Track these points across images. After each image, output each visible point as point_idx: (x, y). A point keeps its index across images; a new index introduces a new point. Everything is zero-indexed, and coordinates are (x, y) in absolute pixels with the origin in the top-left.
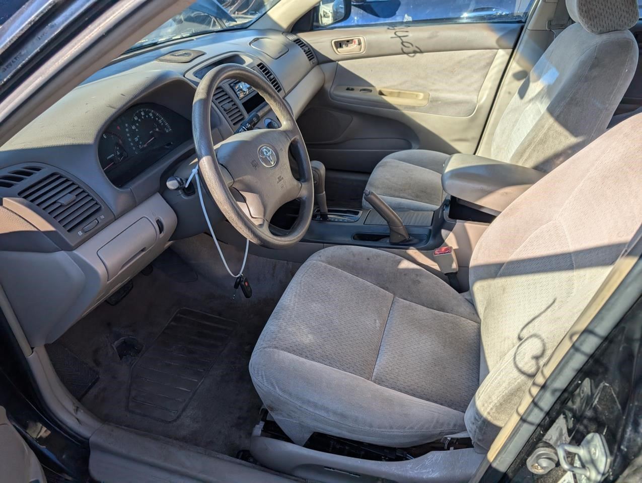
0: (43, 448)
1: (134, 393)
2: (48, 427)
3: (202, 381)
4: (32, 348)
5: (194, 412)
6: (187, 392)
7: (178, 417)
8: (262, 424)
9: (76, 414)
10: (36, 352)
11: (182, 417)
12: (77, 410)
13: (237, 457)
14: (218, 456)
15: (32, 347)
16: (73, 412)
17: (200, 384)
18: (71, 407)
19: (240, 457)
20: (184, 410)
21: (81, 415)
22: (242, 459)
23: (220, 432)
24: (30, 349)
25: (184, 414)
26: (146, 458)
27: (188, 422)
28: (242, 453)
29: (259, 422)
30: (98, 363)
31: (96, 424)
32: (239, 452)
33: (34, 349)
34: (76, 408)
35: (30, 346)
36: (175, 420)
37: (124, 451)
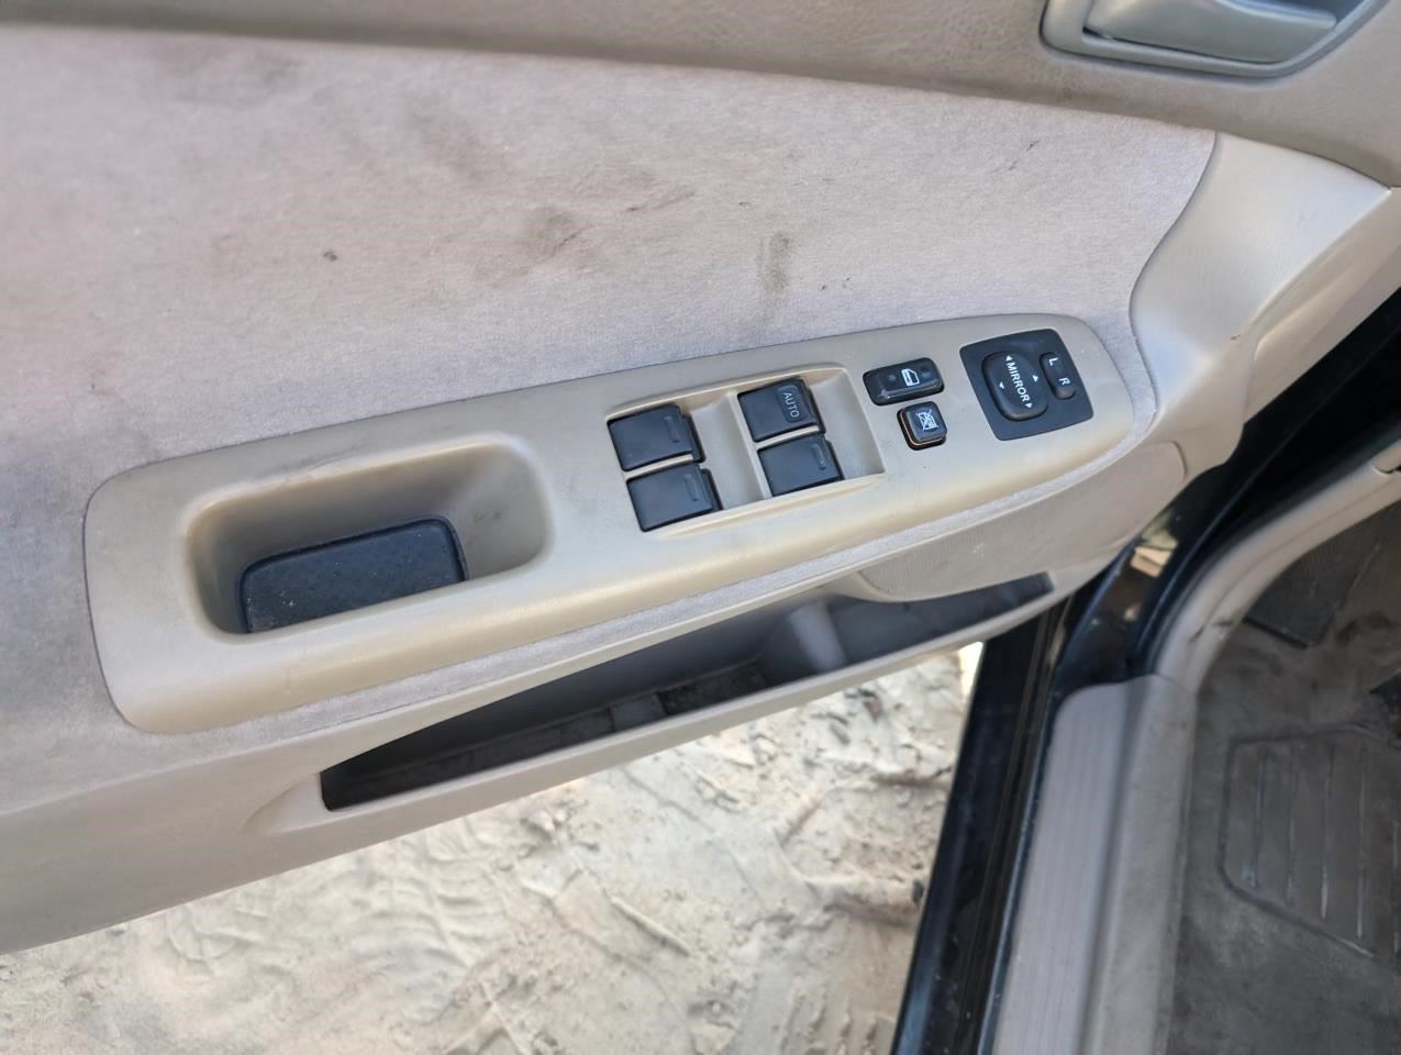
1: (1283, 750)
2: (1171, 567)
3: (1364, 952)
5: (1262, 941)
6: (1319, 908)
7: (1241, 894)
9: (1215, 625)
11: (1242, 905)
12: (1223, 624)
16: (1217, 615)
17: (1354, 945)
20: (1265, 907)
21: (1213, 638)
23: (1219, 1035)
25: (1252, 910)
30: (1346, 634)
31: (1193, 679)
34: (1227, 619)
36: (1229, 885)
37: (1137, 771)
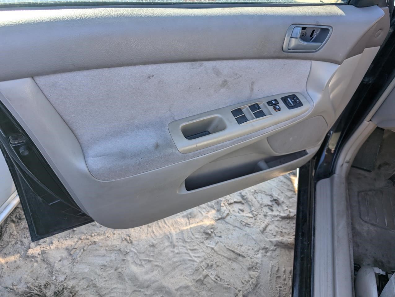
0: (325, 153)
1: (370, 193)
2: (335, 151)
4: (370, 120)
5: (373, 231)
6: (385, 225)
7: (366, 222)
8: (383, 273)
9: (346, 163)
10: (369, 123)
11: (367, 224)
12: (348, 162)
13: (355, 264)
14: (351, 247)
15: (372, 120)
16: (346, 160)
18: (348, 158)
19: (355, 265)
20: (372, 224)
21: (346, 166)
22: (355, 267)
23: (367, 250)
24: (370, 119)
25: (369, 225)
26: (335, 205)
27: (365, 228)
28: (358, 266)
29: (384, 271)
30: (379, 168)
31: (343, 174)
32: (358, 265)
33: (370, 122)
34: (348, 161)
35: (371, 119)
36: (363, 220)
37: (335, 192)
